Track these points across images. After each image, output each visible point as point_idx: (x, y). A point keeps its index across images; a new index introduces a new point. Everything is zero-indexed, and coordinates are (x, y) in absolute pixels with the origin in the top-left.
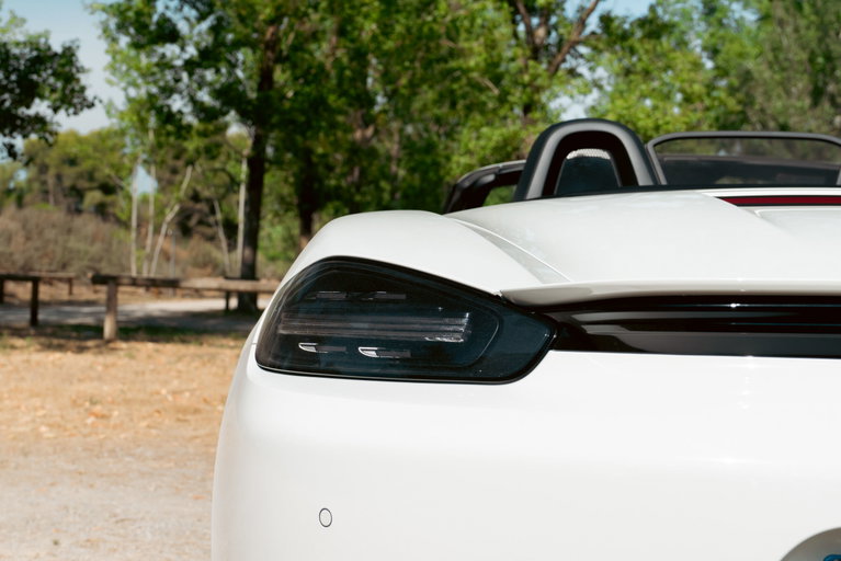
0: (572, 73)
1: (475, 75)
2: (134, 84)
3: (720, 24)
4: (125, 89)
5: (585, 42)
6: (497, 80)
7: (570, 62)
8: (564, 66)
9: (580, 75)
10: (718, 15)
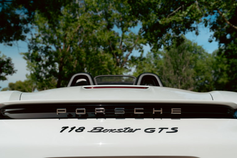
0: (126, 68)
1: (105, 68)
2: (32, 70)
3: (157, 58)
4: (31, 71)
5: (128, 62)
6: (110, 69)
7: (125, 66)
8: (124, 67)
9: (127, 69)
10: (157, 57)
